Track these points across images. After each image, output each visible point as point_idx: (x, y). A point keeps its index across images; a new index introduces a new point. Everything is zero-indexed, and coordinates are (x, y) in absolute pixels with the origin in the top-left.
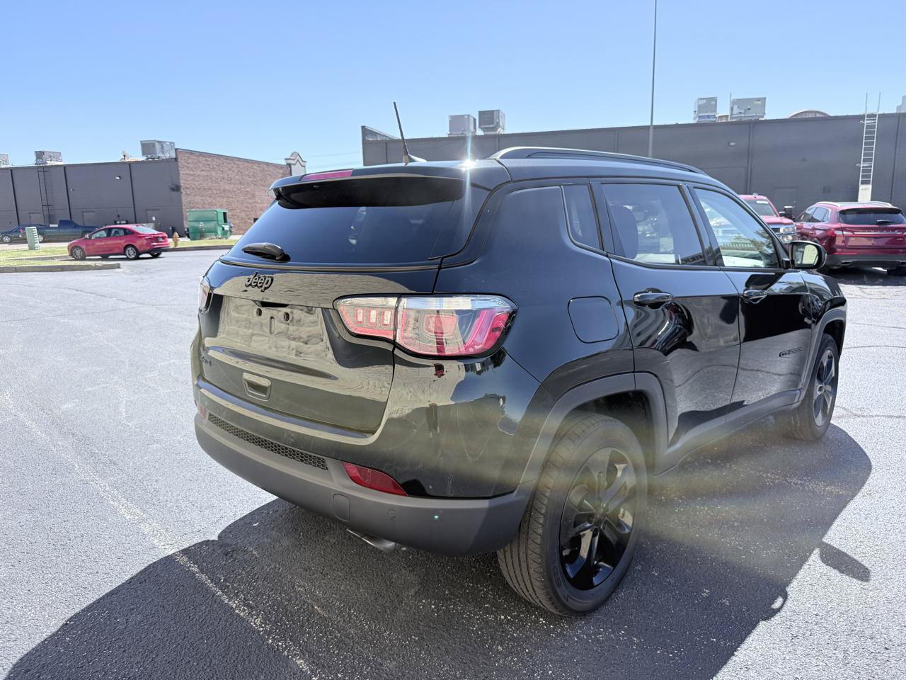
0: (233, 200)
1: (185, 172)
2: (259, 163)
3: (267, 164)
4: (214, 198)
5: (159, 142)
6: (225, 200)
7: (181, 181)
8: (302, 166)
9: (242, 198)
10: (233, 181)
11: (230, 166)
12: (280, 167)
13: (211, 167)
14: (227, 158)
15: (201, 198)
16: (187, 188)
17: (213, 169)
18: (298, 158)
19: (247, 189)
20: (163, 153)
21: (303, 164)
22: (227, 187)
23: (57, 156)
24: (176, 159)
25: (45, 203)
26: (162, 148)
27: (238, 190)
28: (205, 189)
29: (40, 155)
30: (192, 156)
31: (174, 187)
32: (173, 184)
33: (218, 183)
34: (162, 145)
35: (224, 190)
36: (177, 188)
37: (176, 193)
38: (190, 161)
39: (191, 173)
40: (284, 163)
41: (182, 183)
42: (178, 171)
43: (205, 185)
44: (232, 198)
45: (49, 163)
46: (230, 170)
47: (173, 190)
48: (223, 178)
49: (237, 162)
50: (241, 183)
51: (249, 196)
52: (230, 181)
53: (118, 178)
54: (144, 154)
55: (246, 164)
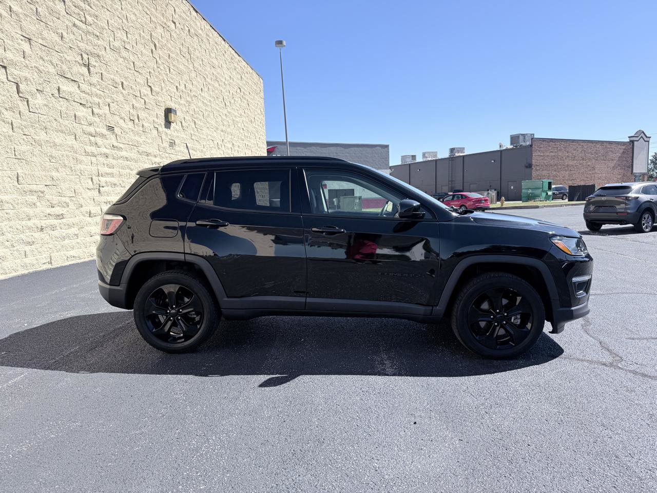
0: (575, 172)
1: (537, 154)
2: (602, 142)
3: (610, 143)
4: (558, 172)
5: (522, 135)
6: (567, 173)
7: (533, 161)
8: (645, 141)
9: (583, 170)
10: (576, 158)
11: (575, 147)
12: (624, 144)
13: (559, 149)
14: (573, 141)
15: (548, 172)
16: (537, 165)
17: (560, 150)
18: (642, 135)
19: (589, 163)
20: (524, 141)
21: (646, 139)
22: (571, 163)
23: (462, 150)
24: (531, 146)
25: (450, 179)
26: (525, 139)
27: (580, 164)
28: (551, 165)
29: (452, 150)
30: (544, 143)
31: (527, 165)
32: (527, 163)
33: (563, 161)
34: (524, 137)
35: (568, 166)
36: (530, 166)
37: (528, 170)
38: (542, 146)
39: (542, 154)
40: (628, 140)
41: (534, 162)
42: (532, 154)
43: (552, 162)
44: (574, 171)
45: (457, 154)
46: (575, 150)
47: (527, 167)
48: (568, 156)
49: (582, 144)
50: (583, 159)
51: (589, 168)
52: (574, 158)
53: (493, 161)
54: (512, 144)
55: (590, 144)
